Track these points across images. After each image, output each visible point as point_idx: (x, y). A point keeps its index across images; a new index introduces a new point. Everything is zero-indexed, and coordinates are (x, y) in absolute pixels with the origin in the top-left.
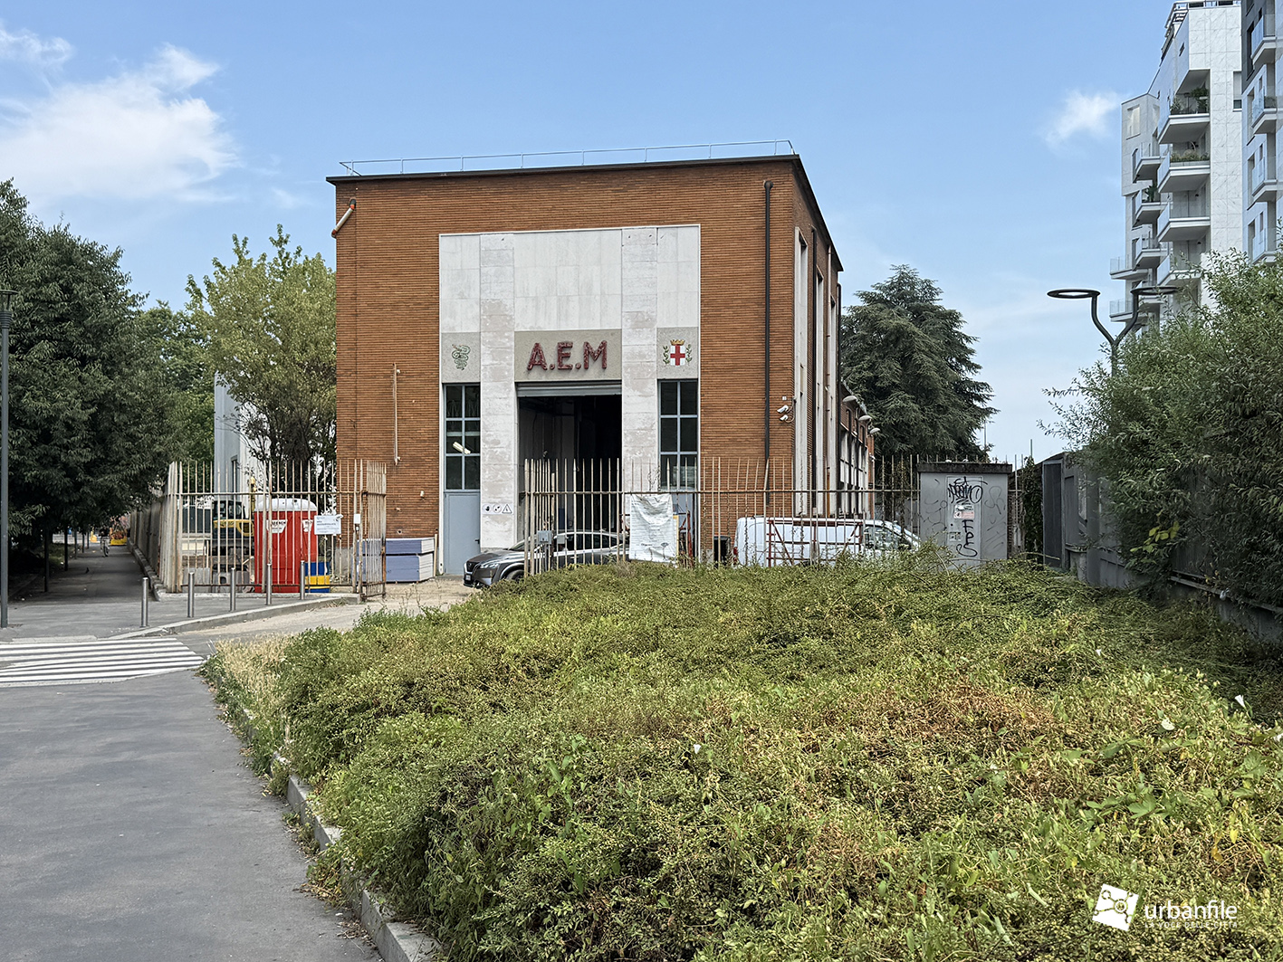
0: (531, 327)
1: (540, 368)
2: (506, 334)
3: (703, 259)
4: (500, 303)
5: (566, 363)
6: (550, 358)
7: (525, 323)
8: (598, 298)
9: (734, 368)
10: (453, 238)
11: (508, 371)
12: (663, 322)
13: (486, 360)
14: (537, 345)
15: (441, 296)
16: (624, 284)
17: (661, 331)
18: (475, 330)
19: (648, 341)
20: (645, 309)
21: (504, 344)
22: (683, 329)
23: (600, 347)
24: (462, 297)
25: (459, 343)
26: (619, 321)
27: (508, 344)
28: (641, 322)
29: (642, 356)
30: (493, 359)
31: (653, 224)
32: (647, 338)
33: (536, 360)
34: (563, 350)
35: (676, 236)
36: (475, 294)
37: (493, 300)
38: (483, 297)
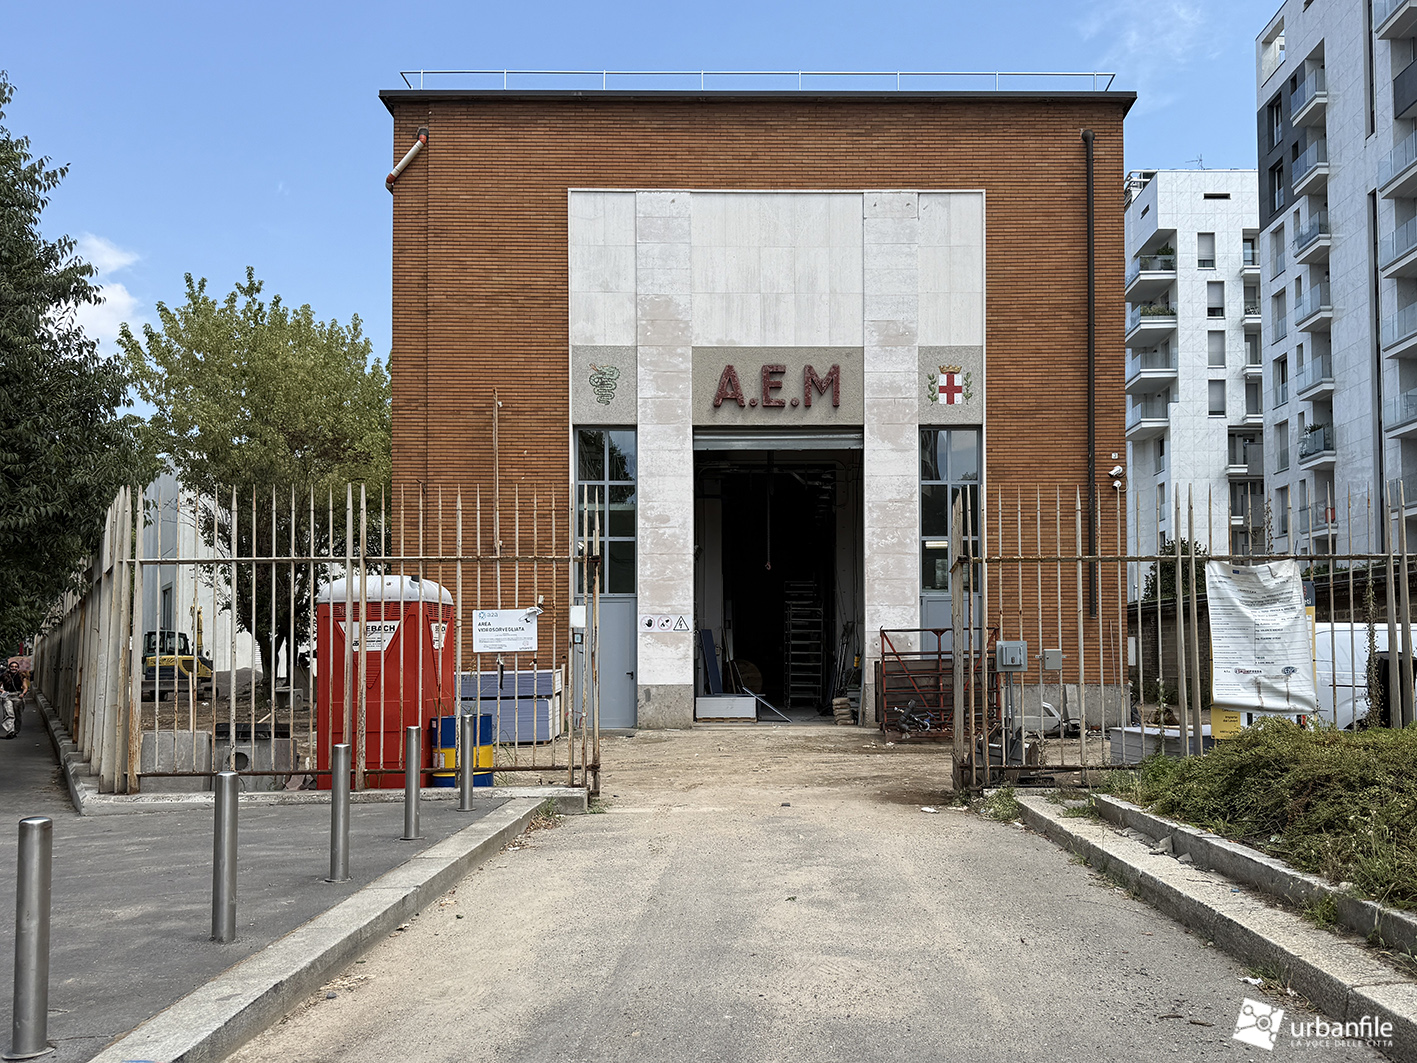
0: (718, 341)
1: (733, 404)
2: (679, 351)
3: (990, 242)
4: (669, 302)
5: (776, 397)
6: (750, 390)
7: (709, 335)
8: (825, 298)
9: (1039, 409)
10: (591, 197)
11: (683, 408)
12: (927, 338)
13: (646, 391)
14: (730, 368)
15: (573, 286)
16: (867, 277)
17: (925, 351)
18: (630, 343)
19: (905, 367)
20: (900, 317)
21: (676, 365)
22: (958, 349)
23: (830, 373)
24: (607, 290)
25: (604, 363)
26: (860, 334)
27: (682, 366)
28: (895, 337)
29: (895, 388)
30: (658, 389)
31: (912, 187)
32: (904, 361)
33: (728, 391)
34: (772, 376)
35: (948, 205)
36: (628, 285)
37: (658, 296)
38: (641, 290)
